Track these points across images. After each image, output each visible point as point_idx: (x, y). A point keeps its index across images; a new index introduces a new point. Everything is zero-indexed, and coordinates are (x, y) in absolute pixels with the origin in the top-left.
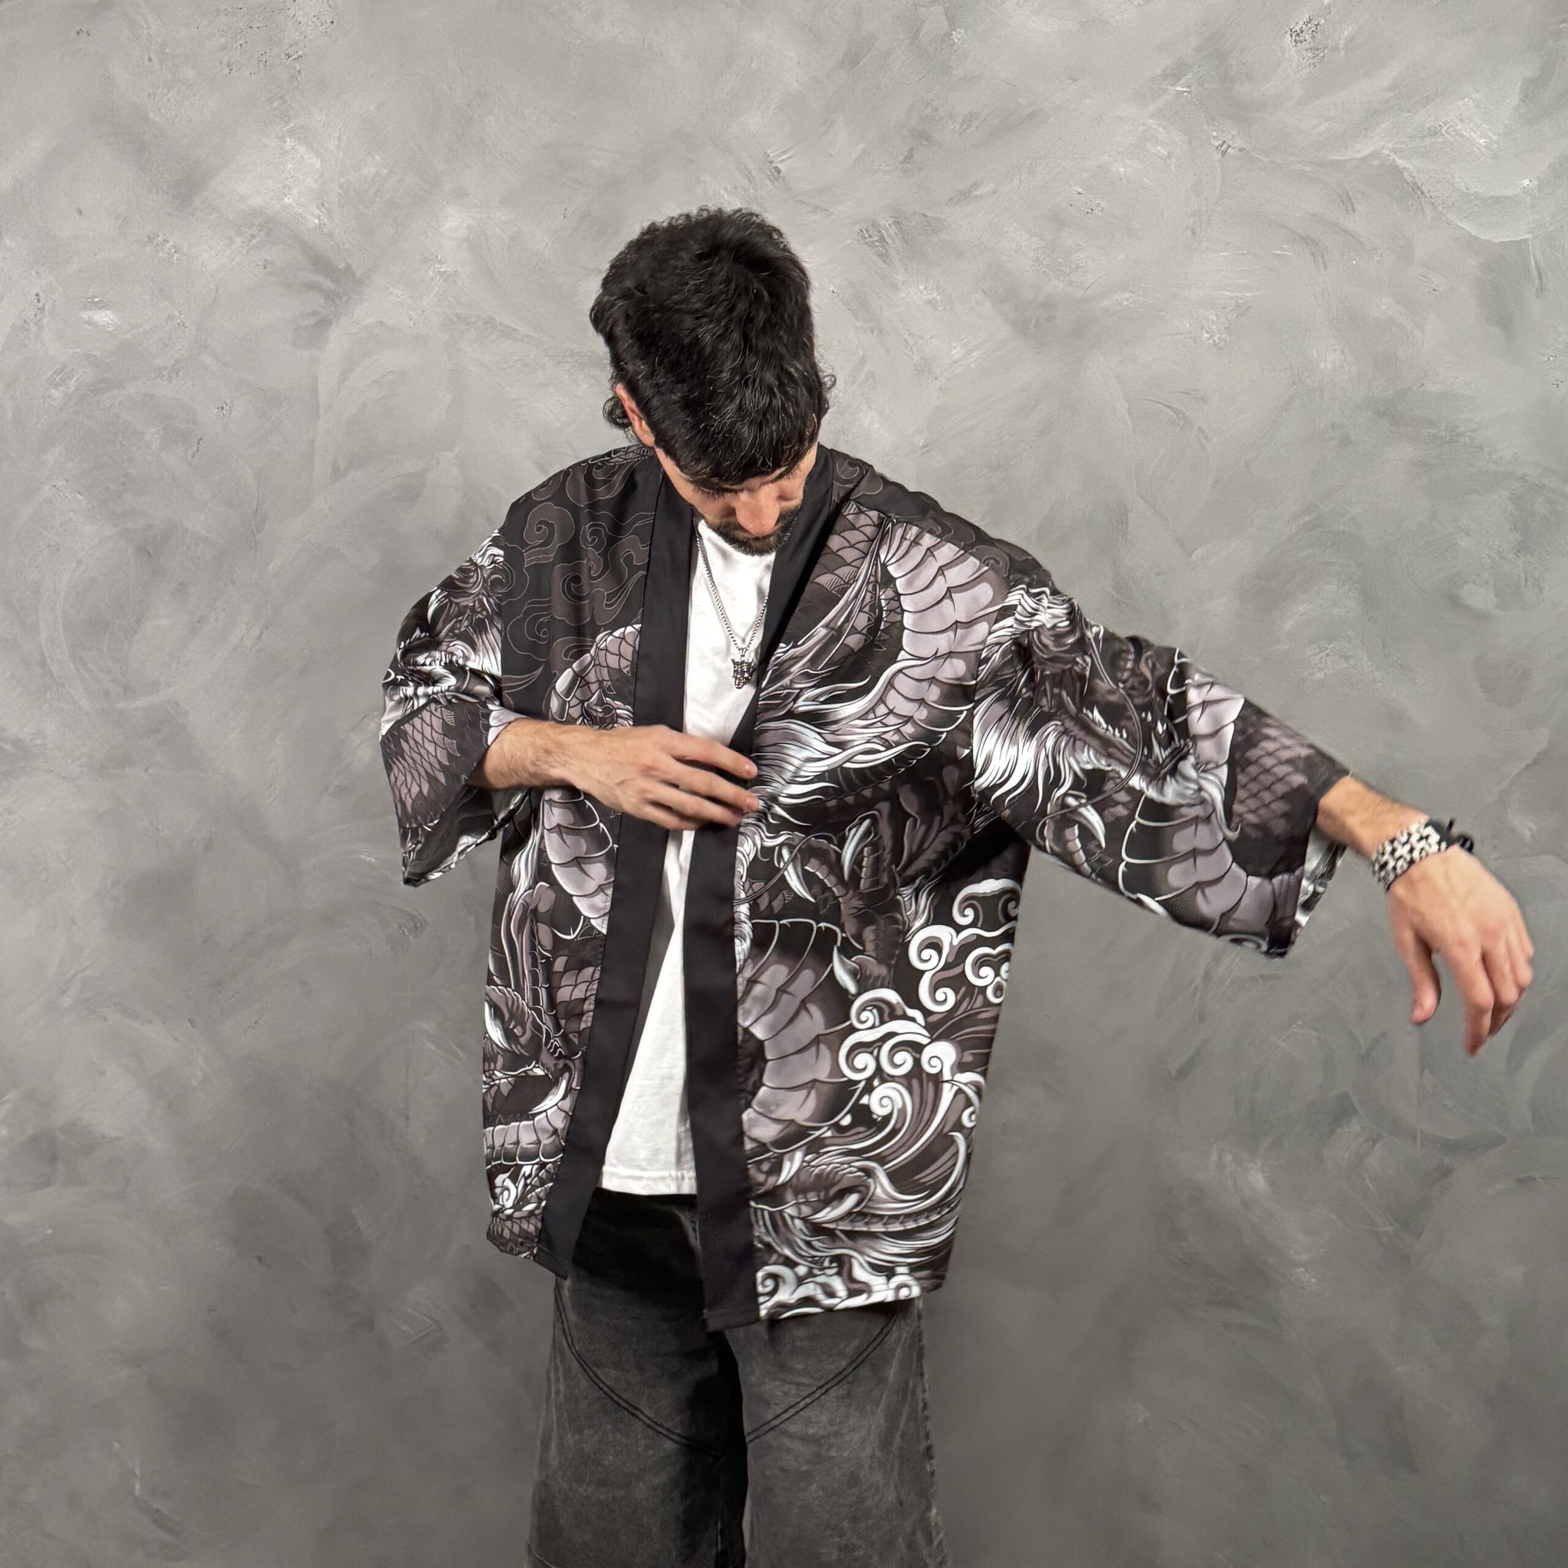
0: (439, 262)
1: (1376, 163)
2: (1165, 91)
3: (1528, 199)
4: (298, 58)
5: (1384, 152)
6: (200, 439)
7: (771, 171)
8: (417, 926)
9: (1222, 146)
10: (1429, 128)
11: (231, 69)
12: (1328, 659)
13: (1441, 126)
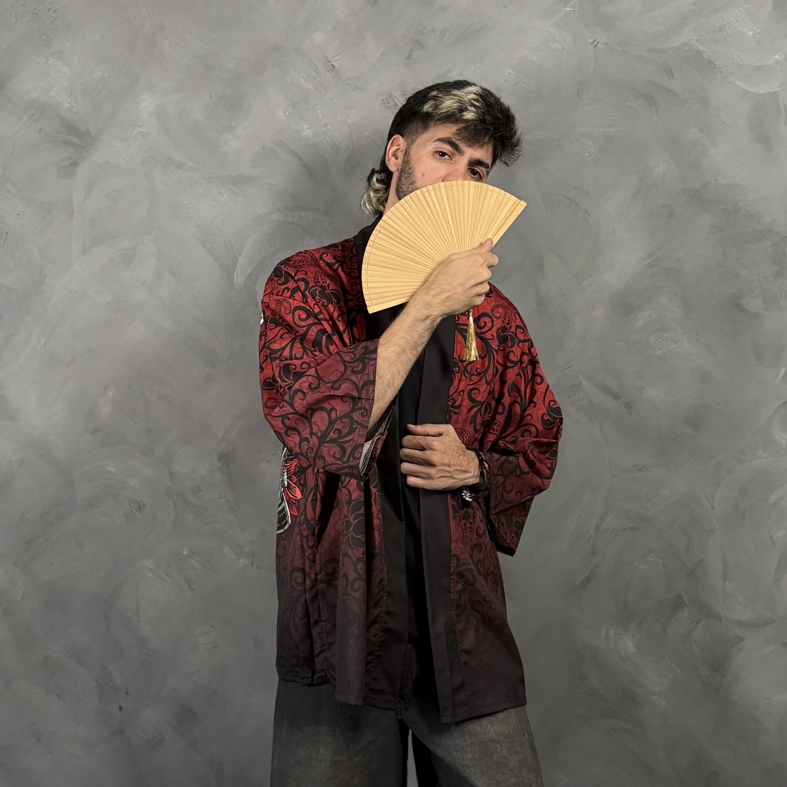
0: (140, 126)
1: (687, 48)
2: (560, 11)
3: (779, 67)
4: (55, 11)
5: (691, 42)
6: (7, 233)
7: (329, 66)
8: (140, 507)
9: (594, 42)
10: (718, 27)
11: (17, 19)
12: (663, 343)
13: (725, 25)
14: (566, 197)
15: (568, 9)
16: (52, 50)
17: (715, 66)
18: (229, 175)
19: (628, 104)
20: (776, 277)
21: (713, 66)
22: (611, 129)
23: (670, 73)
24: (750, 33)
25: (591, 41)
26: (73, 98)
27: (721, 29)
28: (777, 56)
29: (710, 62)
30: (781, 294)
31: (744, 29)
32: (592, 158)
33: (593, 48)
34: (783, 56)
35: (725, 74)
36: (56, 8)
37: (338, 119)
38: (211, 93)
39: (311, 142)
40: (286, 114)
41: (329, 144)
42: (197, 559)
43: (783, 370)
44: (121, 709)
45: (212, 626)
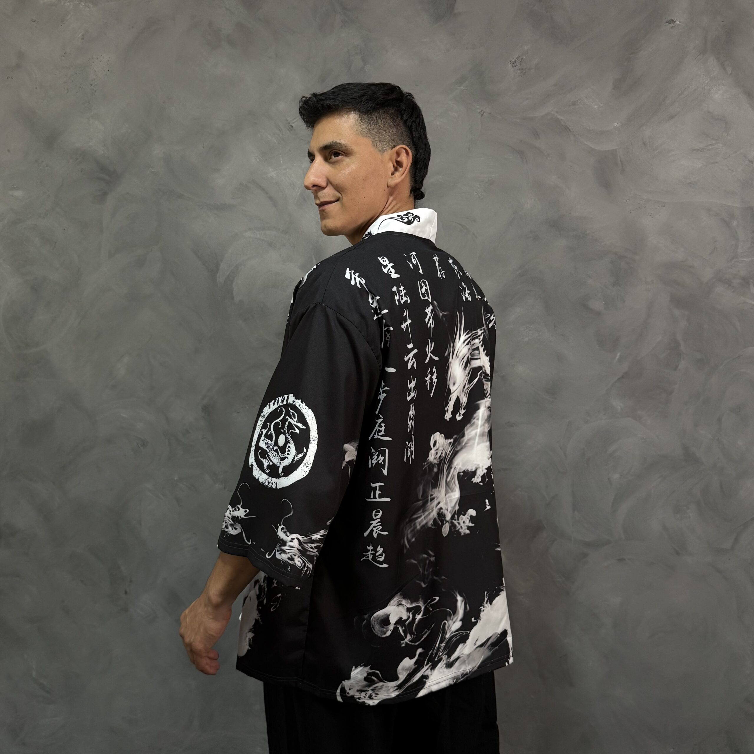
0: (152, 167)
1: (549, 117)
2: (457, 89)
3: (617, 131)
4: (95, 86)
5: (552, 113)
6: (56, 243)
7: (289, 127)
8: (144, 444)
9: (481, 112)
10: (572, 102)
11: (68, 91)
12: (530, 332)
13: (577, 101)
14: (460, 225)
15: (463, 88)
16: (92, 113)
17: (569, 130)
18: (215, 204)
19: (506, 157)
20: (614, 285)
21: (568, 130)
22: (493, 175)
23: (536, 134)
24: (595, 107)
25: (479, 111)
26: (105, 147)
27: (574, 104)
28: (616, 124)
29: (566, 128)
30: (617, 298)
31: (591, 104)
32: (479, 196)
33: (479, 116)
34: (619, 124)
35: (577, 136)
36: (96, 83)
37: (295, 165)
38: (204, 145)
39: (275, 181)
40: (256, 160)
41: (288, 183)
42: (185, 483)
43: (619, 354)
44: (126, 593)
45: (194, 533)
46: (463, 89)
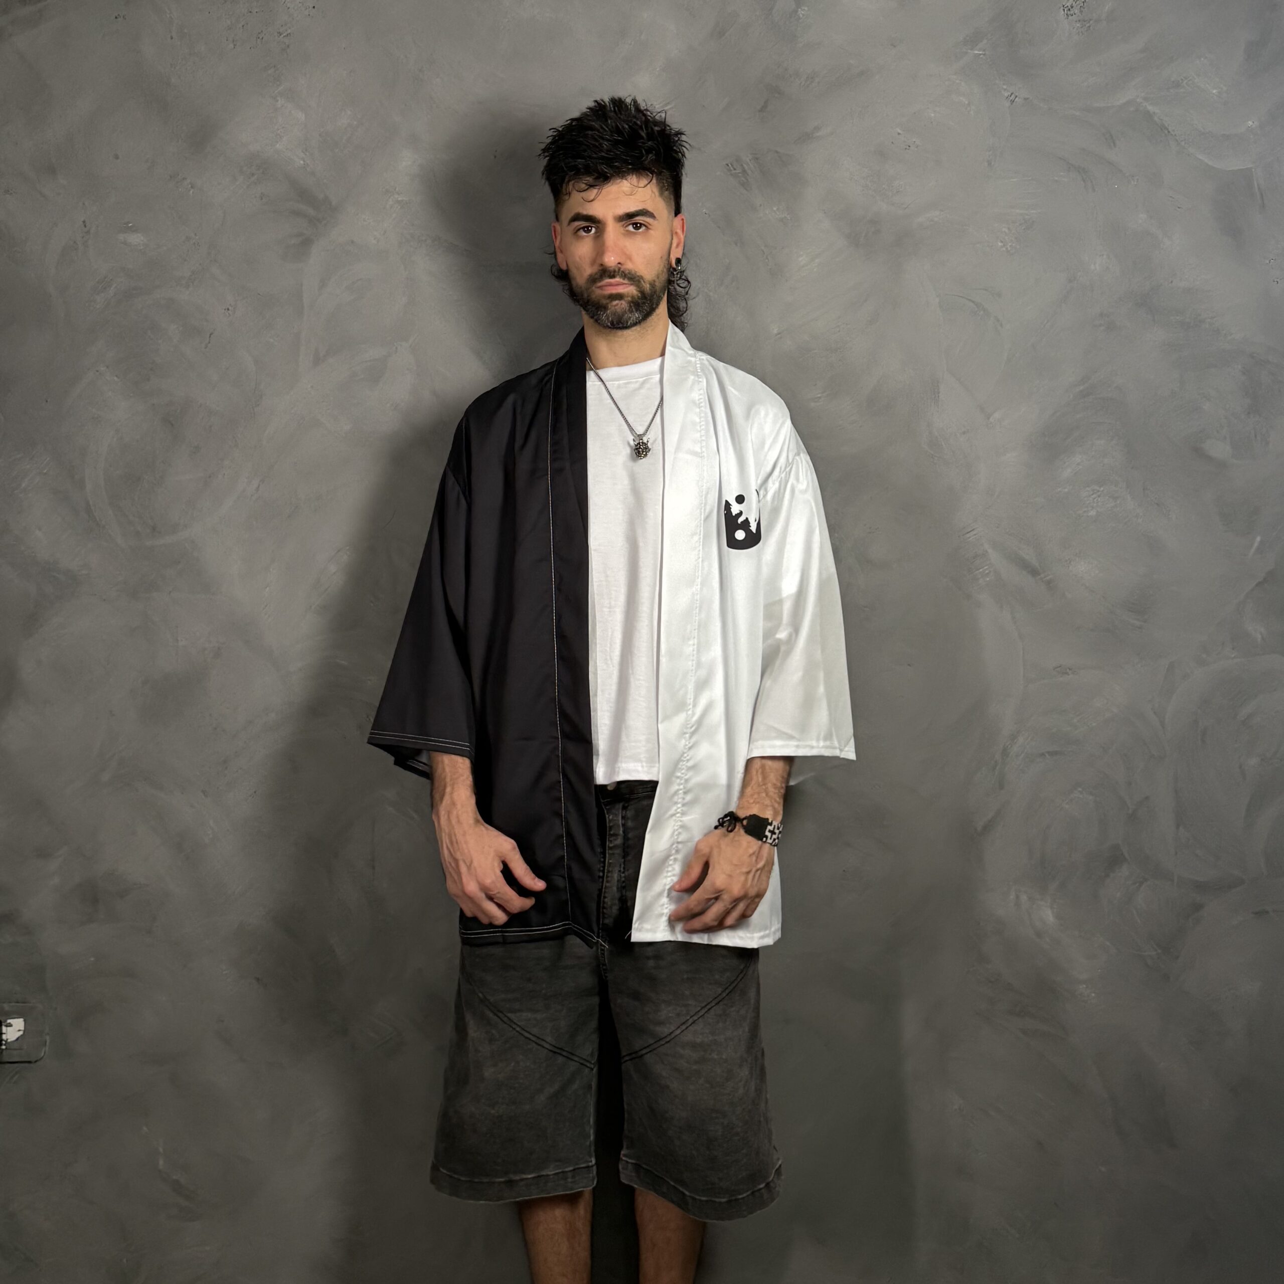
0: (399, 194)
1: (1132, 109)
2: (966, 53)
3: (1252, 136)
4: (288, 35)
5: (1138, 100)
6: (212, 334)
9: (1011, 96)
10: (1173, 82)
11: (235, 45)
12: (1099, 499)
13: (1182, 80)
14: (972, 301)
15: (976, 52)
16: (282, 88)
17: (1169, 132)
18: (516, 262)
19: (1056, 178)
20: (1249, 413)
21: (1166, 132)
22: (1032, 212)
23: (1109, 139)
24: (1214, 91)
25: (1006, 94)
26: (307, 153)
27: (1177, 85)
28: (1250, 123)
29: (1163, 128)
30: (1256, 436)
31: (1207, 85)
32: (1007, 249)
33: (1007, 104)
34: (1256, 122)
35: (1183, 143)
36: (289, 31)
43: (1258, 539)
46: (977, 54)
